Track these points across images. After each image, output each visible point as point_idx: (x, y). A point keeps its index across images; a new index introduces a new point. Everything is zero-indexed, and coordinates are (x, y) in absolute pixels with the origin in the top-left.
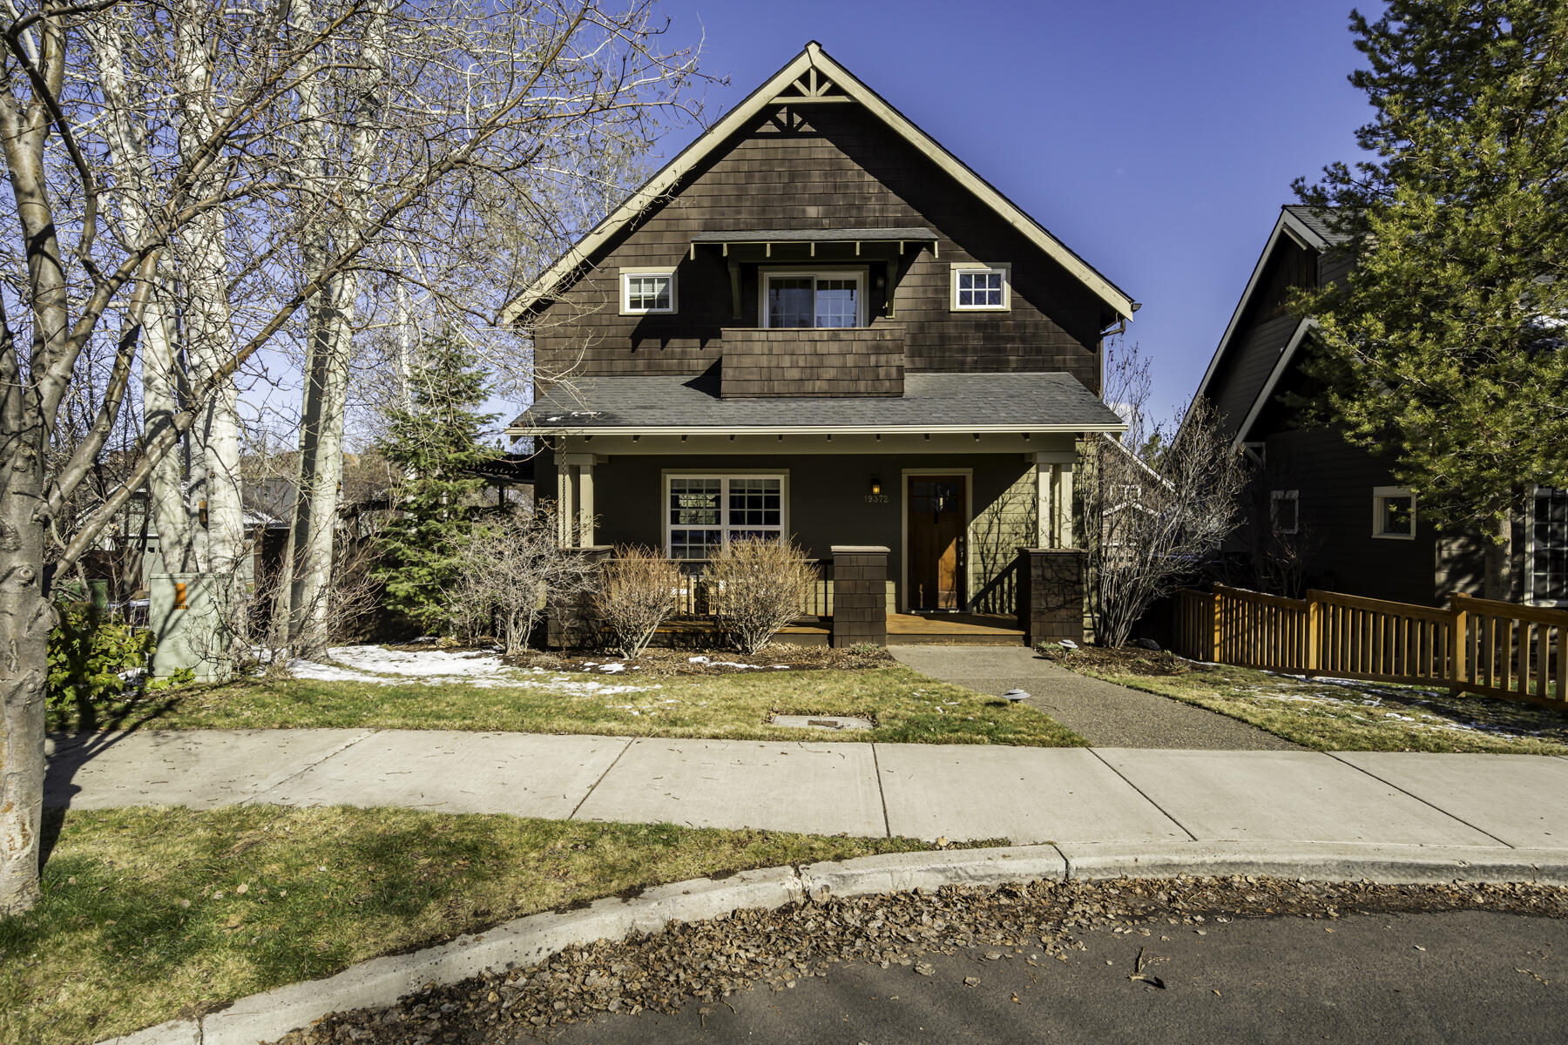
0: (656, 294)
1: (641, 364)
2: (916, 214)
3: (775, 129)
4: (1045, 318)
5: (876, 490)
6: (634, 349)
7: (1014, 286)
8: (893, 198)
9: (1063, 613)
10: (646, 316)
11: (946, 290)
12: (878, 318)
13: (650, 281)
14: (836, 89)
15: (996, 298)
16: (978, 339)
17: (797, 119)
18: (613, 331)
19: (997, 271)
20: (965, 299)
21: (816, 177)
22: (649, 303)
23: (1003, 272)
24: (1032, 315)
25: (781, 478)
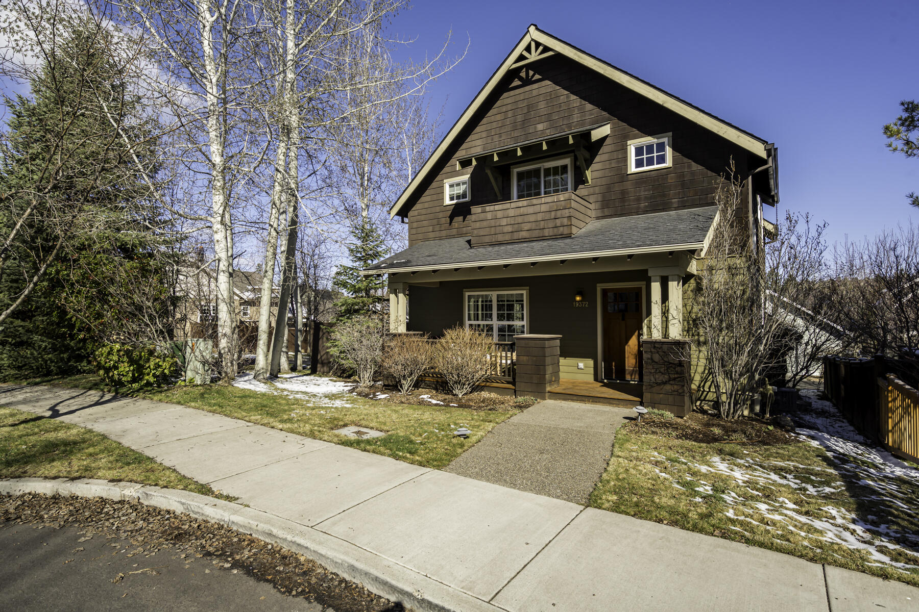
0: (461, 191)
1: (454, 232)
2: (604, 113)
3: (520, 83)
4: (700, 167)
5: (578, 298)
6: (451, 223)
7: (675, 148)
8: (589, 106)
9: (668, 387)
10: (456, 204)
11: (625, 159)
12: (580, 186)
13: (458, 185)
14: (546, 49)
15: (661, 159)
16: (649, 190)
17: (531, 73)
18: (441, 215)
19: (661, 140)
20: (639, 163)
21: (542, 105)
22: (458, 197)
23: (665, 140)
24: (689, 166)
25: (524, 292)
